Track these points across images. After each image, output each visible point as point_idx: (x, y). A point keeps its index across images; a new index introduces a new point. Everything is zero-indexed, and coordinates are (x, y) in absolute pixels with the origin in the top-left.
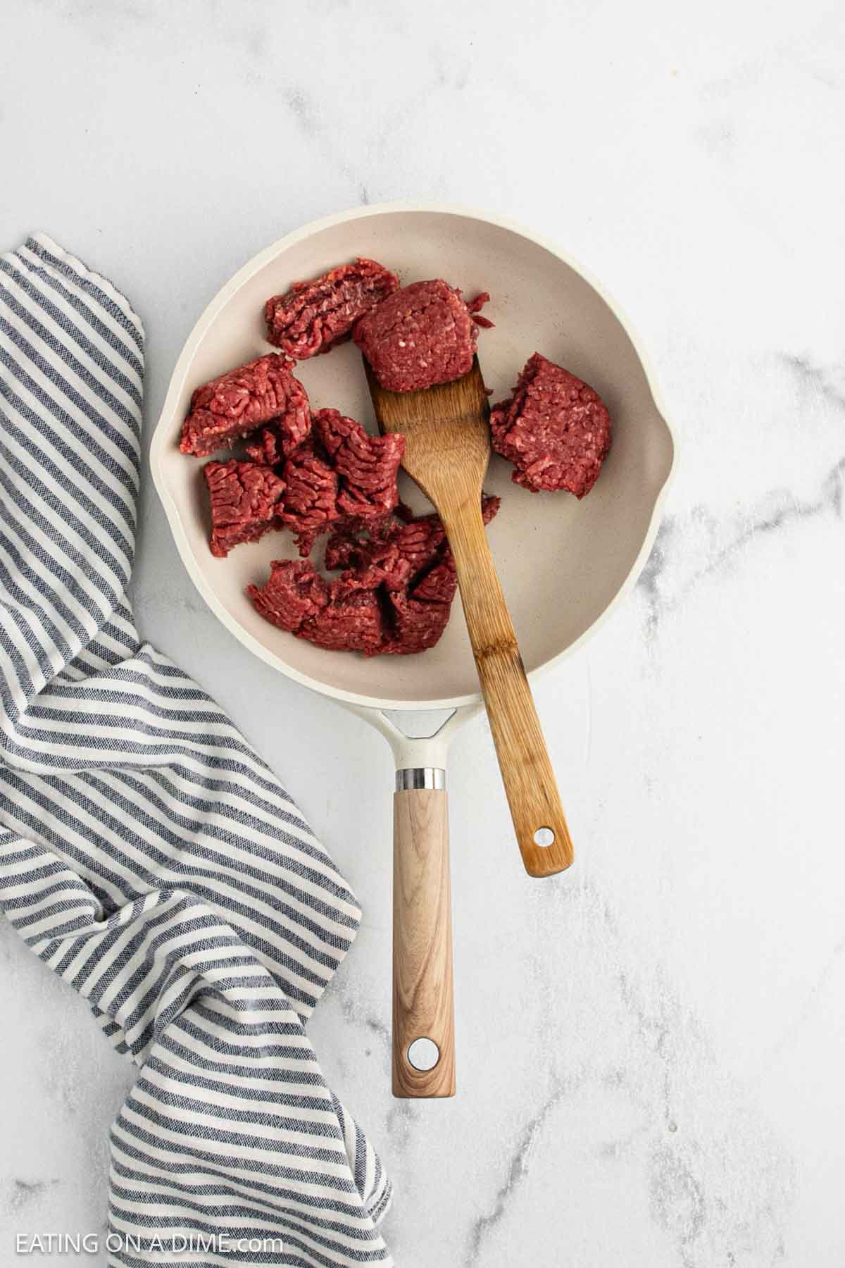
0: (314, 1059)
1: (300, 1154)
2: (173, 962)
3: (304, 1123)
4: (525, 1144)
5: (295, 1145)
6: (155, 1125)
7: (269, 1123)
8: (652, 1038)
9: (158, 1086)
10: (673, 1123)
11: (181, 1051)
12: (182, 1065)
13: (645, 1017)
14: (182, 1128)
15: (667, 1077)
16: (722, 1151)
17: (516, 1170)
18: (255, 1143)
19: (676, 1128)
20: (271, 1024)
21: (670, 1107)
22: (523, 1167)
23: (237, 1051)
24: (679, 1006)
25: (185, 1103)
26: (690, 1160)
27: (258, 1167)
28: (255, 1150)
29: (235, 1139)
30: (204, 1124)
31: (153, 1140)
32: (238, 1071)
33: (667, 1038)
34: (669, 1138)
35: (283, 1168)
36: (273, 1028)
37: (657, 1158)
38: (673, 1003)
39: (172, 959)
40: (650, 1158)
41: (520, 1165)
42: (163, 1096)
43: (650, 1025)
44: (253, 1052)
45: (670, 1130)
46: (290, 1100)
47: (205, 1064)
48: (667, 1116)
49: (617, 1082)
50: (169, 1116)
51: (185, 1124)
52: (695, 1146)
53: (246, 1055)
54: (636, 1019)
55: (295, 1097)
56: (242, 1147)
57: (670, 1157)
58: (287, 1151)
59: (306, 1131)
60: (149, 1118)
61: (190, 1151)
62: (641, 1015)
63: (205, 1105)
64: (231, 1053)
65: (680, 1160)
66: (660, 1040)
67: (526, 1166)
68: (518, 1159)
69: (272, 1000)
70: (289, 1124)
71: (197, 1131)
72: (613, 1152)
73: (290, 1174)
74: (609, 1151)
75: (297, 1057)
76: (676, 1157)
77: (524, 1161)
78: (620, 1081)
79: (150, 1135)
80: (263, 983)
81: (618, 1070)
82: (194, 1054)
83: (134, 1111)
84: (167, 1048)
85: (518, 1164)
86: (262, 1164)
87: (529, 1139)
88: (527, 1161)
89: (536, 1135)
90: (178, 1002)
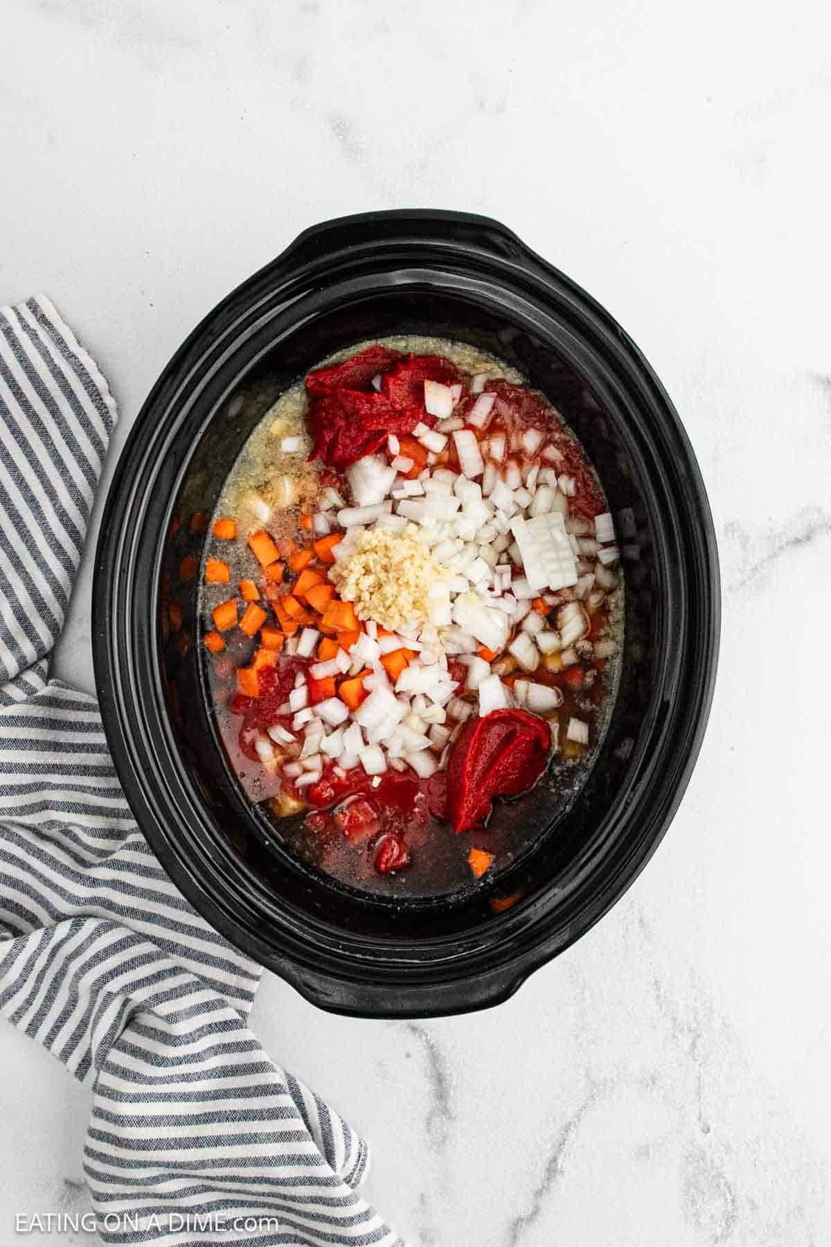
0: (259, 1048)
1: (262, 1141)
2: (98, 991)
3: (261, 1111)
4: (561, 1145)
5: (256, 1135)
6: (118, 1148)
7: (227, 1119)
8: (685, 1042)
9: (113, 1112)
10: (705, 1124)
11: (125, 1074)
12: (130, 1087)
13: (679, 1021)
14: (144, 1145)
15: (700, 1079)
16: (754, 1152)
17: (552, 1170)
18: (217, 1141)
19: (709, 1130)
20: (210, 1026)
21: (702, 1110)
22: (559, 1167)
23: (179, 1061)
24: (711, 1010)
25: (141, 1121)
26: (722, 1161)
27: (226, 1162)
28: (219, 1148)
29: (197, 1142)
30: (164, 1136)
31: (121, 1163)
32: (186, 1078)
33: (699, 1042)
34: (702, 1140)
35: (249, 1159)
36: (213, 1028)
37: (690, 1159)
38: (706, 1008)
39: (96, 988)
40: (684, 1159)
41: (557, 1165)
42: (118, 1120)
43: (683, 1030)
44: (196, 1058)
45: (703, 1131)
46: (243, 1093)
47: (151, 1081)
48: (700, 1119)
49: (651, 1085)
50: (130, 1137)
51: (146, 1141)
52: (728, 1148)
53: (189, 1062)
54: (670, 1025)
55: (248, 1089)
56: (206, 1149)
57: (703, 1158)
58: (249, 1142)
59: (264, 1119)
60: (112, 1143)
61: (158, 1164)
62: (674, 1019)
63: (162, 1118)
64: (173, 1064)
65: (712, 1161)
66: (694, 1045)
67: (562, 1167)
68: (554, 1160)
69: (207, 1003)
70: (247, 1116)
71: (160, 1144)
72: (647, 1153)
73: (257, 1162)
74: (644, 1152)
75: (242, 1050)
76: (708, 1158)
77: (560, 1162)
78: (654, 1083)
79: (117, 1159)
80: (193, 989)
81: (652, 1071)
82: (138, 1074)
83: (97, 1139)
84: (112, 1074)
85: (554, 1164)
86: (228, 1160)
87: (565, 1140)
88: (563, 1161)
89: (572, 1135)
90: (114, 1027)
